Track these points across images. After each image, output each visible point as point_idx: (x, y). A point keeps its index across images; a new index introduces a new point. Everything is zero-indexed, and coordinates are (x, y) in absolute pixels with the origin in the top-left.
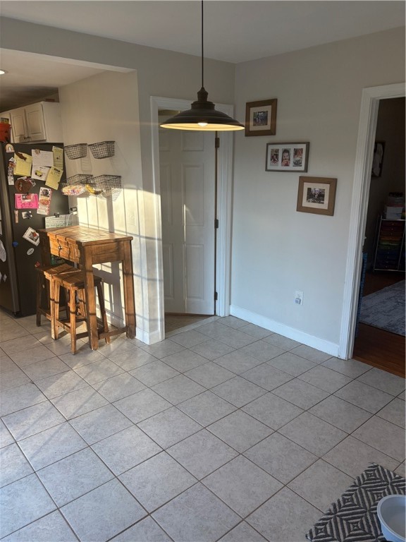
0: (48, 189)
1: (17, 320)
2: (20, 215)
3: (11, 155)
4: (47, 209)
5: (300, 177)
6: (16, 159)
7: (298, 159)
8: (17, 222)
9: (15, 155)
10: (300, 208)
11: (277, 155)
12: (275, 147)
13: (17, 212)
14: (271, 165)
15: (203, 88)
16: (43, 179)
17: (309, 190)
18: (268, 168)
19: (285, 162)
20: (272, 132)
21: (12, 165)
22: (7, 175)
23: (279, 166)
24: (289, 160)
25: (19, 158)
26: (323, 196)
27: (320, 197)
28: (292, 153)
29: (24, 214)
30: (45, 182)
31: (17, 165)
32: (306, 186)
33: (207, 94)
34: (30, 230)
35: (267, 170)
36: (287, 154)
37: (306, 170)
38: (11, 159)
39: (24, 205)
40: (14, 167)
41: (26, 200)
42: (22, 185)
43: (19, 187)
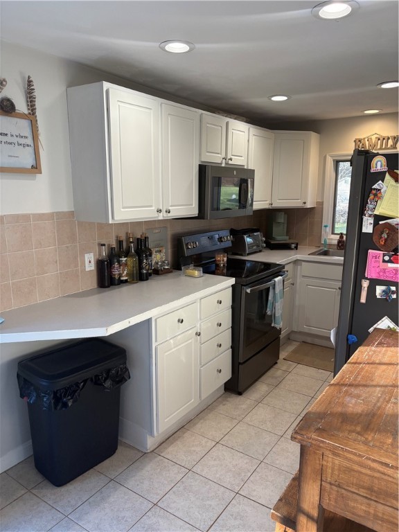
2: (371, 290)
3: (380, 176)
6: (386, 184)
8: (363, 301)
9: (387, 177)
13: (365, 284)
21: (375, 195)
22: (362, 213)
25: (392, 182)
29: (380, 289)
31: (386, 195)
38: (376, 185)
39: (385, 272)
40: (379, 198)
41: (390, 265)
42: (388, 236)
43: (381, 238)
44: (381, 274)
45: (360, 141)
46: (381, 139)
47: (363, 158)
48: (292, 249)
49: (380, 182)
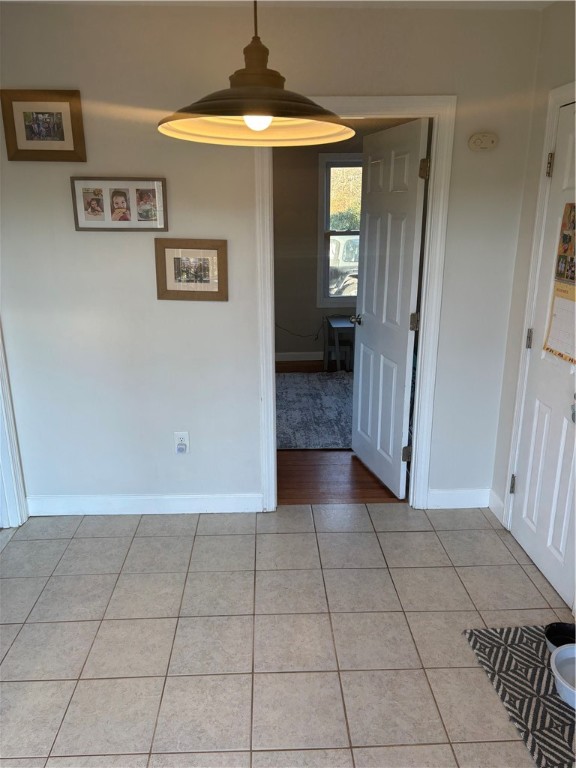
5: (156, 240)
7: (148, 207)
10: (163, 293)
11: (99, 202)
12: (93, 185)
14: (87, 219)
15: (256, 39)
17: (177, 261)
18: (81, 225)
19: (119, 213)
20: (78, 155)
23: (107, 220)
24: (128, 208)
26: (206, 269)
27: (200, 274)
28: (133, 197)
32: (171, 254)
33: (265, 52)
35: (78, 228)
36: (120, 199)
37: (166, 228)
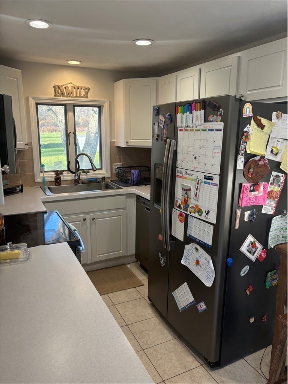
0: (281, 175)
1: (211, 373)
2: (243, 216)
3: (248, 121)
4: (274, 205)
6: (252, 128)
8: (237, 227)
9: (253, 122)
13: (239, 212)
16: (278, 159)
21: (247, 137)
22: (237, 153)
25: (256, 126)
29: (247, 214)
30: (279, 164)
31: (252, 137)
34: (250, 239)
38: (246, 128)
39: (250, 200)
40: (249, 140)
41: (253, 193)
42: (254, 170)
43: (249, 172)
44: (248, 202)
45: (59, 88)
46: (77, 88)
47: (238, 103)
48: (17, 193)
49: (249, 126)
